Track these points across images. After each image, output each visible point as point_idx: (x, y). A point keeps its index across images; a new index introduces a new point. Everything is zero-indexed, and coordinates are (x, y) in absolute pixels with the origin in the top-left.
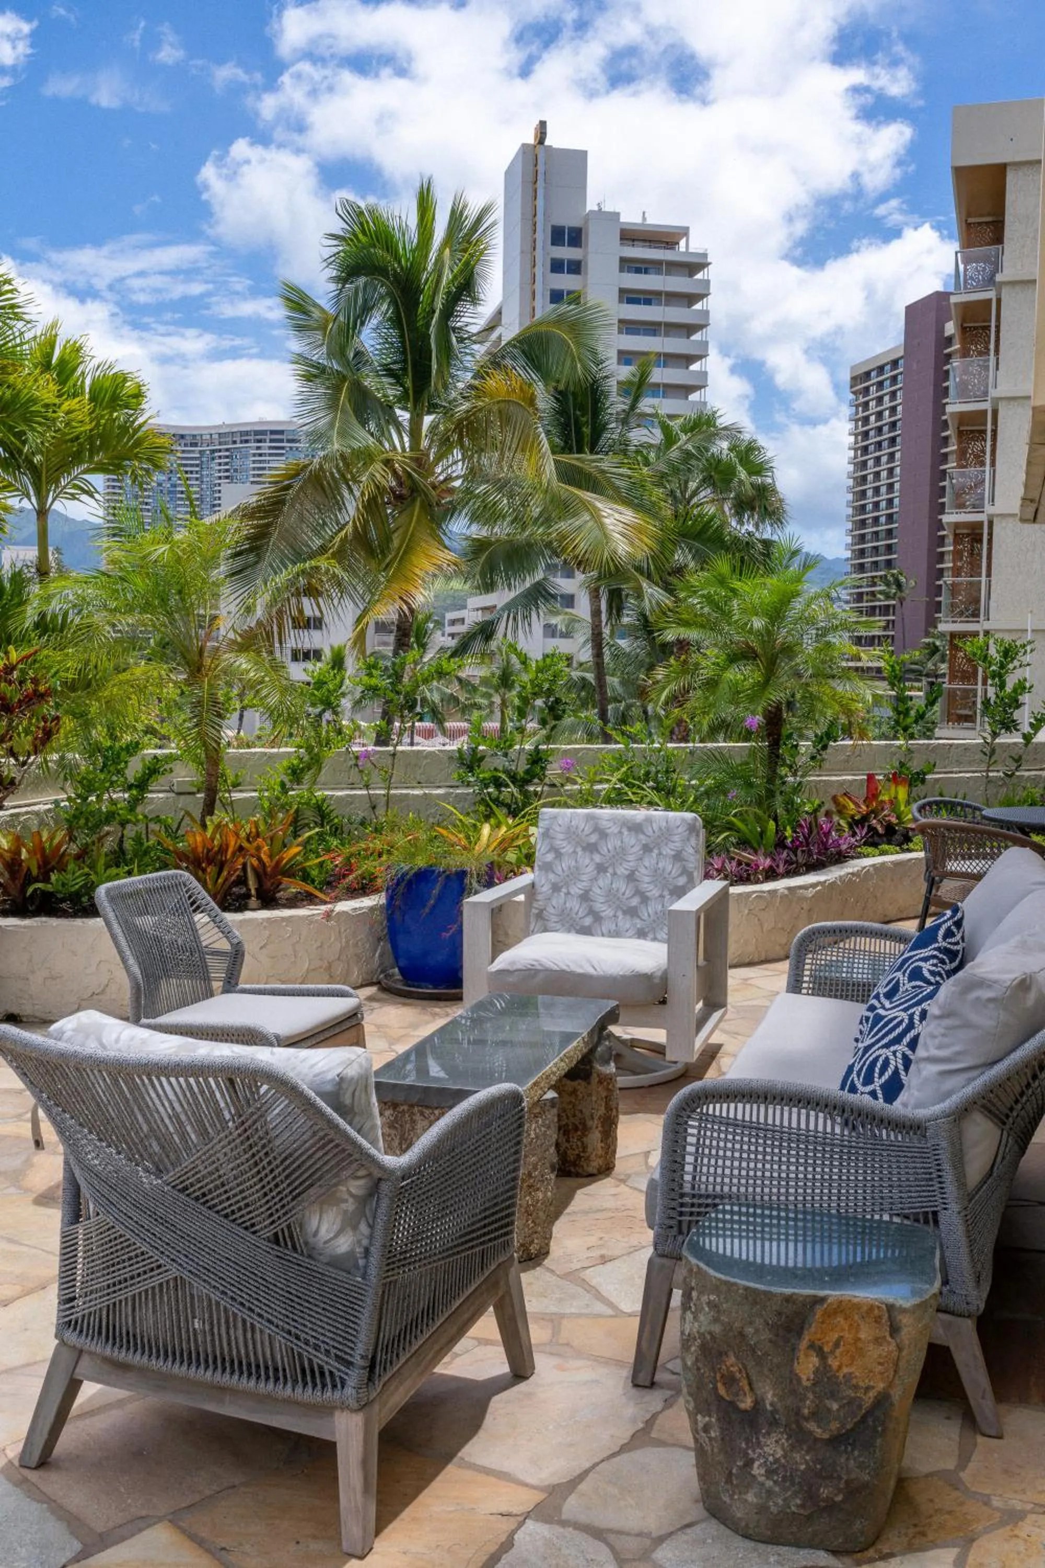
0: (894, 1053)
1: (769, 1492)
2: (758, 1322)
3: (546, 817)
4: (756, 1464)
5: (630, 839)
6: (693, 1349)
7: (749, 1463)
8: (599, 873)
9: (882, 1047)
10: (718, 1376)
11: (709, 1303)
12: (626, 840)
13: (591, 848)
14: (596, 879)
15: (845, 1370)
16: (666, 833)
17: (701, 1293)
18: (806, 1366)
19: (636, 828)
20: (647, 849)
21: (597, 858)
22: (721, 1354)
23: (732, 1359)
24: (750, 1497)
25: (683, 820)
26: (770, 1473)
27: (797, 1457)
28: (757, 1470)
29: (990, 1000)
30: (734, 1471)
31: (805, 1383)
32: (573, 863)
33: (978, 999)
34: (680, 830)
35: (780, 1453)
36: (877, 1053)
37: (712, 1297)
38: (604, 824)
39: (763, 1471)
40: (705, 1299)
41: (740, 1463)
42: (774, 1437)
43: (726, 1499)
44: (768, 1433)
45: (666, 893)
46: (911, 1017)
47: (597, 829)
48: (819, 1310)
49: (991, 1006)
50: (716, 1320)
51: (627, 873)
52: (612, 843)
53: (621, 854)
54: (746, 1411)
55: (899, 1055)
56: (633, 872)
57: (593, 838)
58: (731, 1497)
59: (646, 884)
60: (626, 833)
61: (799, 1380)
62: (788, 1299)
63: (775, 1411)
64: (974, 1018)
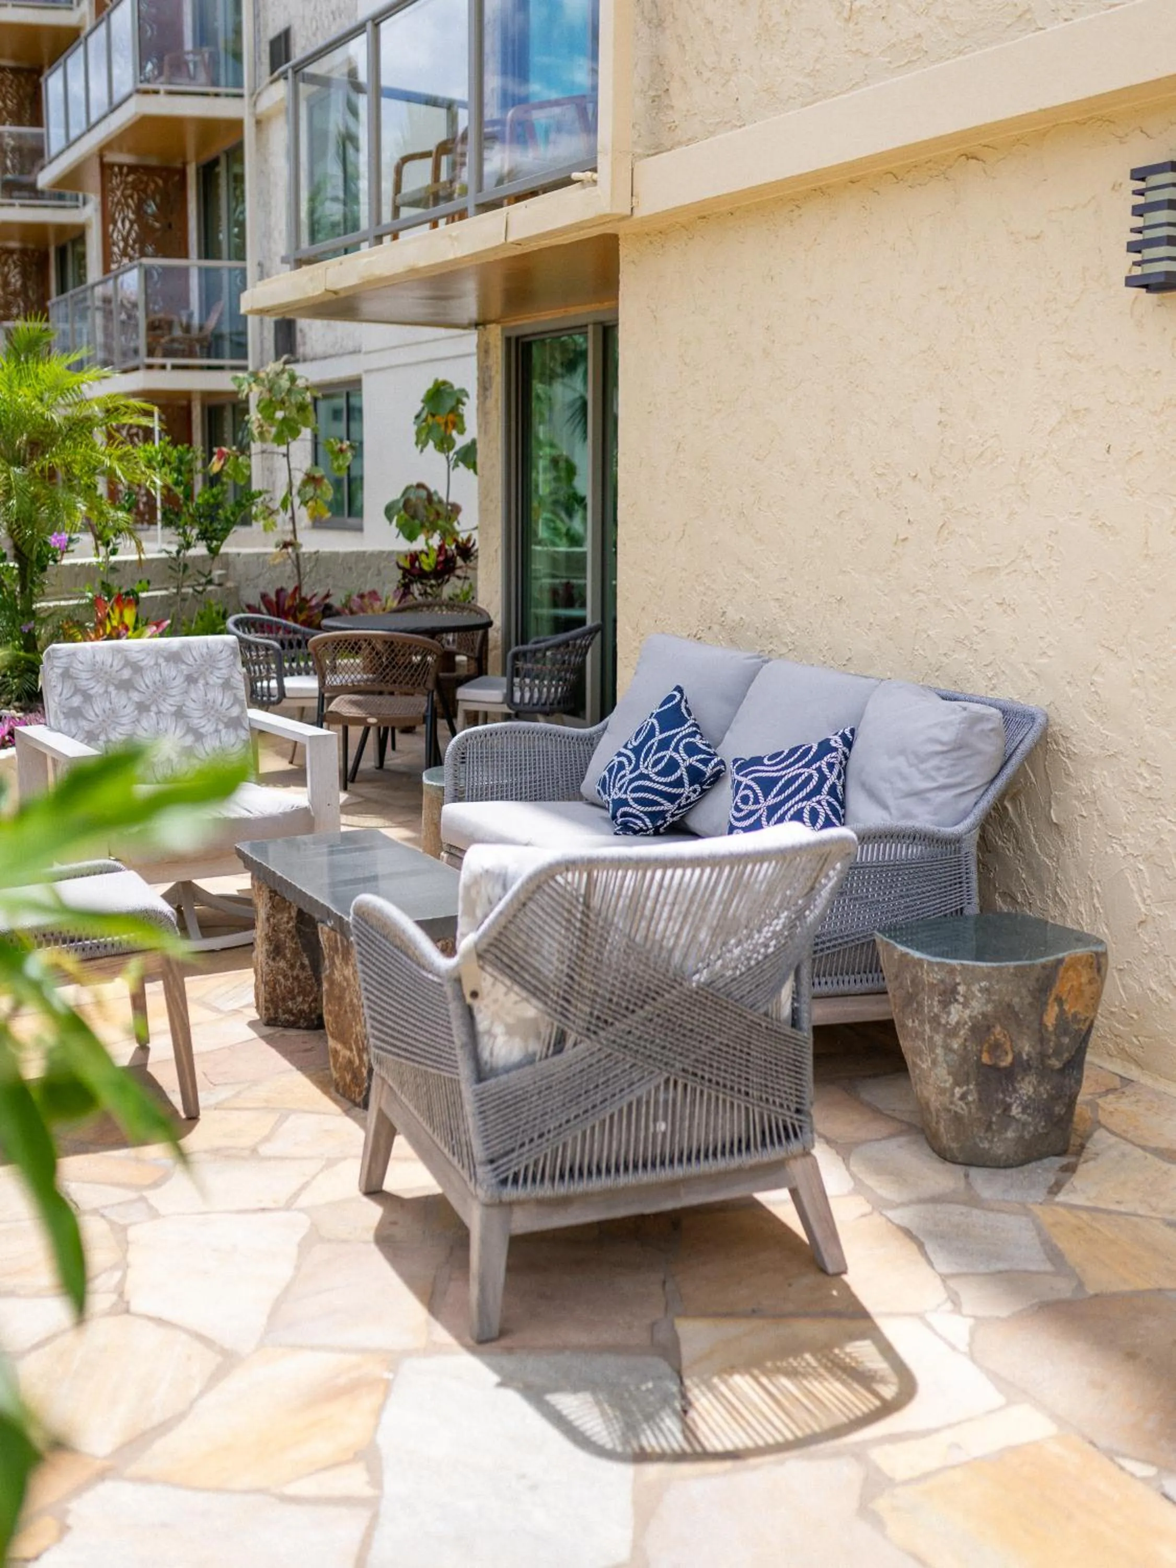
0: (819, 802)
1: (1025, 1125)
2: (1024, 991)
3: (60, 654)
4: (1014, 1107)
5: (169, 671)
6: (962, 1033)
7: (1008, 1108)
8: (140, 713)
9: (802, 800)
10: (985, 1047)
11: (980, 990)
12: (165, 672)
13: (126, 686)
14: (138, 721)
15: (1073, 1011)
16: (210, 659)
17: (969, 985)
18: (1050, 1018)
19: (174, 657)
20: (191, 680)
21: (136, 696)
22: (989, 1028)
23: (998, 1029)
24: (1010, 1134)
25: (226, 644)
26: (1025, 1109)
27: (1042, 1089)
28: (1015, 1111)
29: (992, 730)
30: (994, 1119)
31: (1051, 1029)
32: (108, 705)
33: (982, 731)
34: (224, 655)
35: (1031, 1090)
36: (800, 805)
37: (982, 984)
38: (135, 657)
39: (1020, 1109)
40: (975, 988)
41: (998, 1112)
42: (1027, 1079)
43: (986, 1145)
44: (1023, 1079)
45: (221, 726)
46: (819, 770)
47: (128, 663)
48: (1061, 970)
49: (992, 734)
50: (988, 1001)
51: (173, 709)
52: (150, 677)
53: (162, 688)
54: (1005, 1068)
55: (824, 803)
56: (180, 708)
57: (126, 674)
58: (991, 1142)
59: (197, 721)
60: (163, 664)
61: (1046, 1027)
62: (1044, 967)
63: (1030, 1058)
64: (981, 746)
